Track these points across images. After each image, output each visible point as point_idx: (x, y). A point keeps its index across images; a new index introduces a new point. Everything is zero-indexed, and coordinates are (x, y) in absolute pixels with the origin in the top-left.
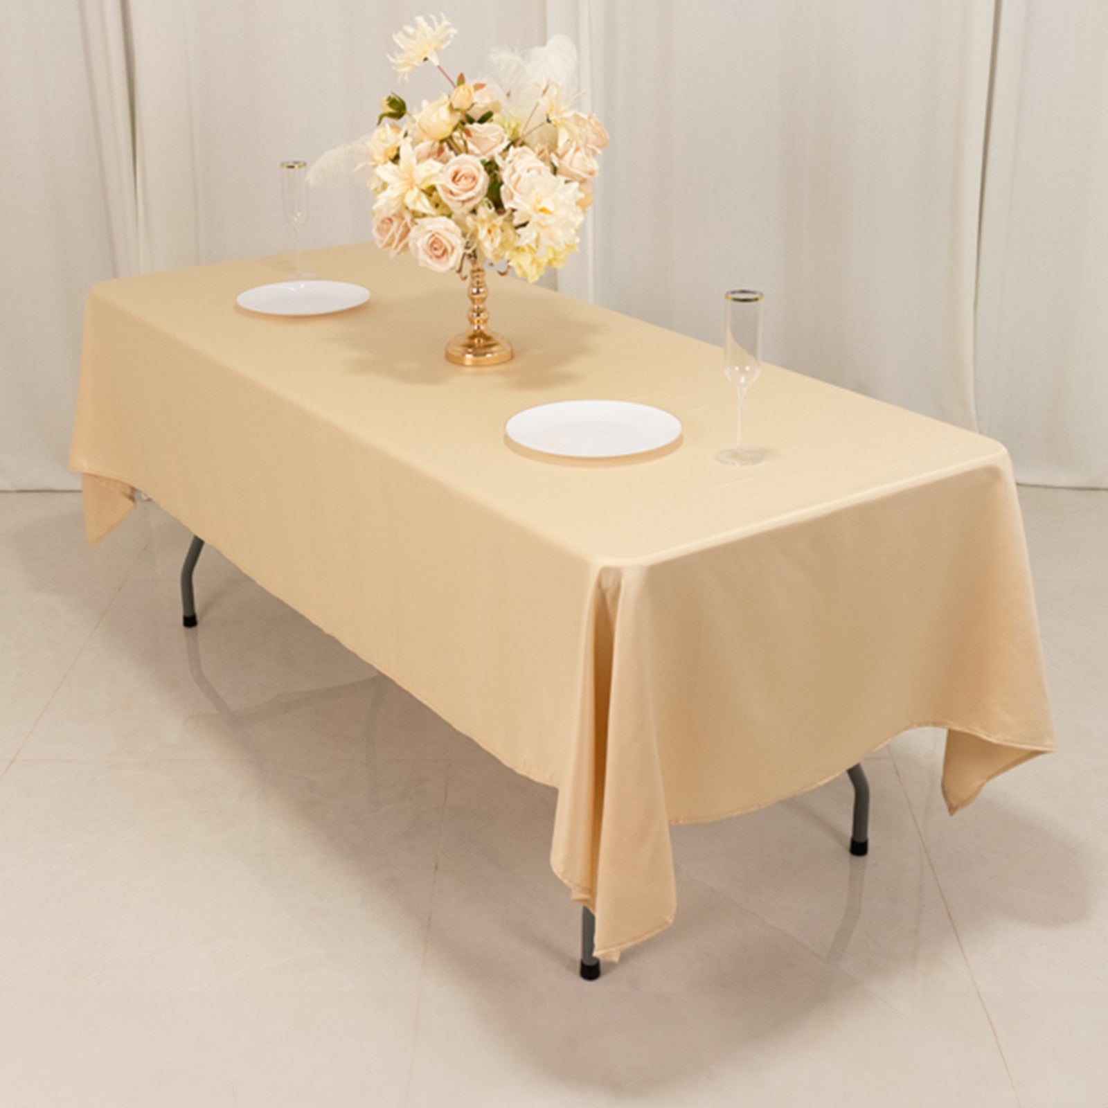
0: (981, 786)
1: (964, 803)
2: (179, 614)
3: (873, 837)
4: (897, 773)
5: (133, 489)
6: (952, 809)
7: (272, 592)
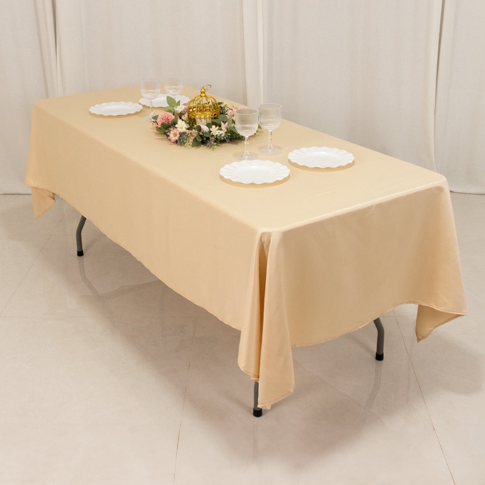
0: (432, 330)
1: (424, 337)
2: (75, 250)
3: (386, 352)
4: (397, 323)
5: (54, 194)
6: (419, 340)
7: (114, 241)
